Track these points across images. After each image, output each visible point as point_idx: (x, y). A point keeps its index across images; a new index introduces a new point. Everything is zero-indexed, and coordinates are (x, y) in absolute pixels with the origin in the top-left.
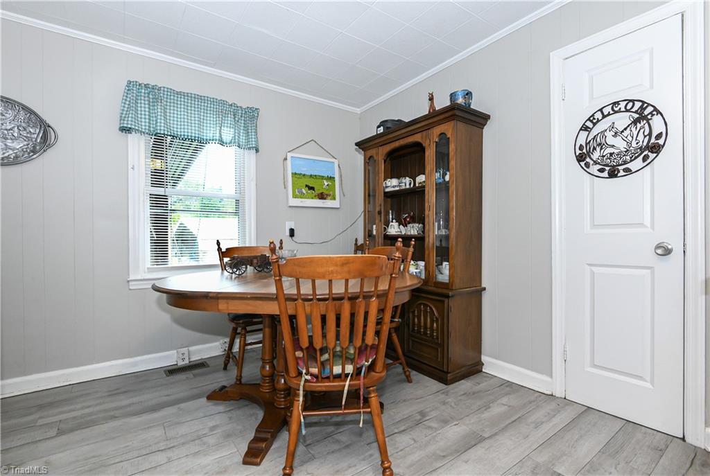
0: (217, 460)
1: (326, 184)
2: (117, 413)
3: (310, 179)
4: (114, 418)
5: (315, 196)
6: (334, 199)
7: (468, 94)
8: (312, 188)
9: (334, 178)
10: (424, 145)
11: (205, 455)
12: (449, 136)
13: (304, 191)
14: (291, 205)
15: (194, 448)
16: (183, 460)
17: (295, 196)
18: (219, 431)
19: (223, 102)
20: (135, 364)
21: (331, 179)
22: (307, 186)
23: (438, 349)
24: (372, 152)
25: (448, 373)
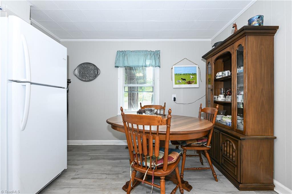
0: (117, 184)
1: (192, 77)
2: (105, 157)
3: (183, 76)
4: (104, 159)
5: (186, 83)
6: (196, 83)
7: (260, 17)
8: (185, 80)
9: (196, 74)
10: (231, 53)
11: (115, 181)
12: (243, 45)
13: (180, 81)
14: (174, 87)
15: (114, 177)
16: (109, 180)
17: (176, 84)
18: (125, 174)
19: (146, 51)
20: (119, 143)
21: (195, 74)
22: (182, 79)
23: (235, 168)
24: (209, 60)
25: (240, 183)
